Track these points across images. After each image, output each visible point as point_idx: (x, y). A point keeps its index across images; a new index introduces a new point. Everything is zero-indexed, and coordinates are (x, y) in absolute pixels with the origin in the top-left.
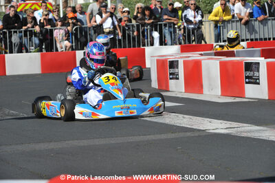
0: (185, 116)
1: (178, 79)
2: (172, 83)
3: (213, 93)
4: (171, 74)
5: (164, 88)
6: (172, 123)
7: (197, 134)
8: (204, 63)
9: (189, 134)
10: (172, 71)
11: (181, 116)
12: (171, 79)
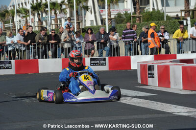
0: (159, 103)
1: (154, 77)
2: (150, 80)
3: (177, 87)
4: (149, 74)
5: (145, 83)
6: (150, 107)
7: (167, 115)
8: (171, 67)
9: (161, 115)
10: (150, 72)
11: (155, 102)
12: (149, 77)
